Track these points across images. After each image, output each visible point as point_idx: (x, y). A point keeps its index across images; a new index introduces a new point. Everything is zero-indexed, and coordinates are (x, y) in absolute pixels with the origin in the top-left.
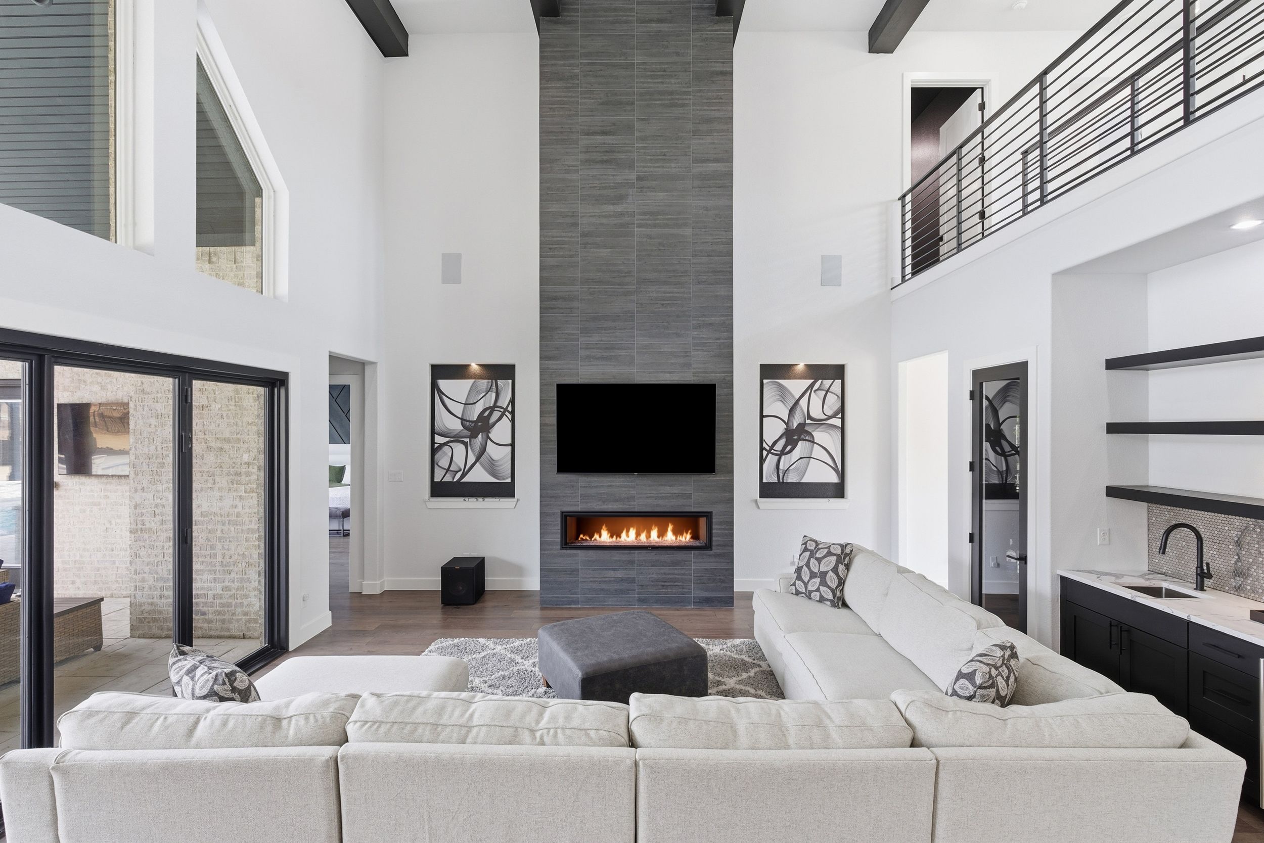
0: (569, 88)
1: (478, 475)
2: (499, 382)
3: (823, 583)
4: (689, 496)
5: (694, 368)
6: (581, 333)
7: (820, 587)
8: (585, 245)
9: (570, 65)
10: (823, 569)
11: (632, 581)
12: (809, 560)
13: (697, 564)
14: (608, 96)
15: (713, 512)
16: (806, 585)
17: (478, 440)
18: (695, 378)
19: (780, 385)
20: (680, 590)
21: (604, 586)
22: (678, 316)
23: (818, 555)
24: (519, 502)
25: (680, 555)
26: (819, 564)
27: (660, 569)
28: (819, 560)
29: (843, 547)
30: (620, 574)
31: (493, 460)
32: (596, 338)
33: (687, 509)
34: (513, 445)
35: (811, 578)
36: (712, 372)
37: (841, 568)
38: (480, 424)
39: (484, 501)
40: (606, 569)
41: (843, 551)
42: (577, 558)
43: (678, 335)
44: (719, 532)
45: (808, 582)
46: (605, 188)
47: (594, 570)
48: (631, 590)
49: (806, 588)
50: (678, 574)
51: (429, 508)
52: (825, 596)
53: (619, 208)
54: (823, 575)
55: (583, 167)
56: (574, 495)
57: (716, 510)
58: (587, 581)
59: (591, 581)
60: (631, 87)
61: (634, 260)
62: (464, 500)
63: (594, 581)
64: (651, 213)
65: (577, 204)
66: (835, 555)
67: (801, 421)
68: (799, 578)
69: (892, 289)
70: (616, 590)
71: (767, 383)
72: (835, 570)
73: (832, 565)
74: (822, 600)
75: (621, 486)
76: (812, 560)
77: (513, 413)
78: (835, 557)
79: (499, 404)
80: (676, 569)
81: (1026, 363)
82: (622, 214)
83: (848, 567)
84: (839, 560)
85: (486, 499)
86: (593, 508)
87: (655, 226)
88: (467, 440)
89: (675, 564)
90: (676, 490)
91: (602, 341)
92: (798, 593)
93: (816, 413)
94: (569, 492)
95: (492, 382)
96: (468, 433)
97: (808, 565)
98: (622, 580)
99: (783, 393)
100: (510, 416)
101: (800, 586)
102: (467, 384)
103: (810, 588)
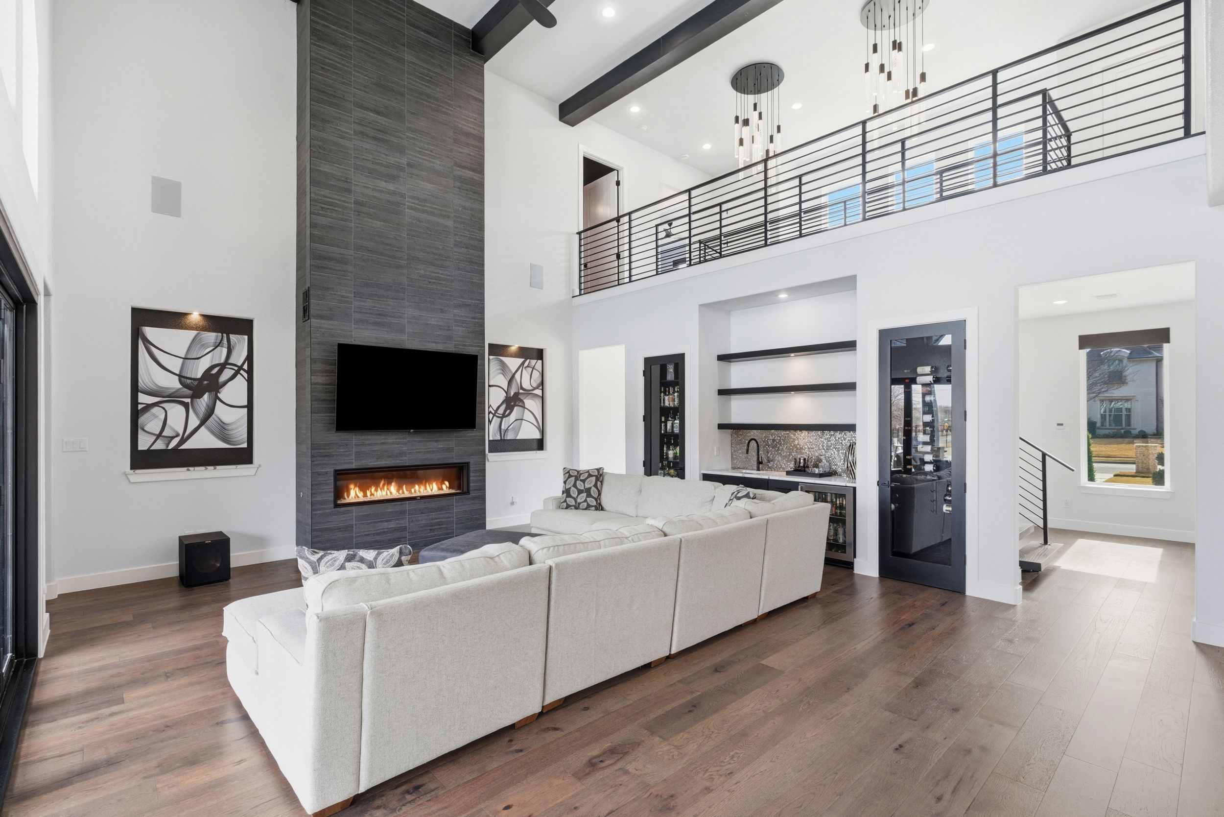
0: (344, 56)
1: (205, 440)
2: (232, 336)
3: (589, 495)
4: (452, 450)
5: (455, 341)
6: (354, 297)
7: (588, 499)
8: (359, 213)
9: (342, 34)
10: (587, 486)
11: (404, 529)
12: (575, 482)
13: (459, 507)
14: (380, 79)
15: (471, 462)
16: (575, 499)
17: (204, 400)
18: (456, 349)
19: (502, 361)
20: (445, 531)
21: (378, 538)
22: (442, 295)
23: (582, 478)
24: (260, 468)
25: (444, 502)
26: (584, 483)
27: (428, 516)
28: (584, 481)
29: (598, 470)
30: (392, 525)
31: (224, 424)
32: (369, 303)
33: (451, 461)
34: (250, 406)
35: (579, 494)
36: (469, 345)
37: (599, 483)
38: (205, 382)
39: (215, 469)
40: (380, 522)
41: (598, 472)
42: (350, 515)
43: (442, 311)
44: (475, 478)
45: (577, 497)
46: (378, 164)
47: (368, 524)
48: (403, 538)
49: (576, 502)
50: (444, 518)
51: (132, 483)
52: (591, 504)
53: (391, 187)
54: (588, 490)
55: (356, 137)
56: (349, 453)
57: (473, 461)
58: (362, 535)
59: (365, 535)
60: (402, 80)
61: (405, 238)
62: (188, 470)
63: (368, 535)
64: (419, 199)
65: (351, 171)
66: (594, 476)
67: (517, 391)
68: (569, 495)
69: (573, 297)
70: (389, 540)
71: (492, 359)
72: (595, 486)
73: (593, 483)
74: (588, 507)
75: (394, 443)
76: (578, 482)
77: (250, 372)
78: (595, 477)
79: (231, 361)
80: (442, 514)
81: (684, 354)
82: (394, 193)
83: (602, 482)
84: (597, 480)
85: (218, 467)
86: (368, 465)
87: (423, 211)
88: (188, 400)
89: (441, 509)
90: (441, 445)
91: (374, 307)
92: (568, 507)
93: (526, 385)
94: (342, 450)
95: (222, 336)
96: (189, 392)
97: (575, 486)
98: (395, 530)
99: (504, 367)
100: (246, 375)
101: (571, 501)
102: (188, 335)
103: (579, 500)
